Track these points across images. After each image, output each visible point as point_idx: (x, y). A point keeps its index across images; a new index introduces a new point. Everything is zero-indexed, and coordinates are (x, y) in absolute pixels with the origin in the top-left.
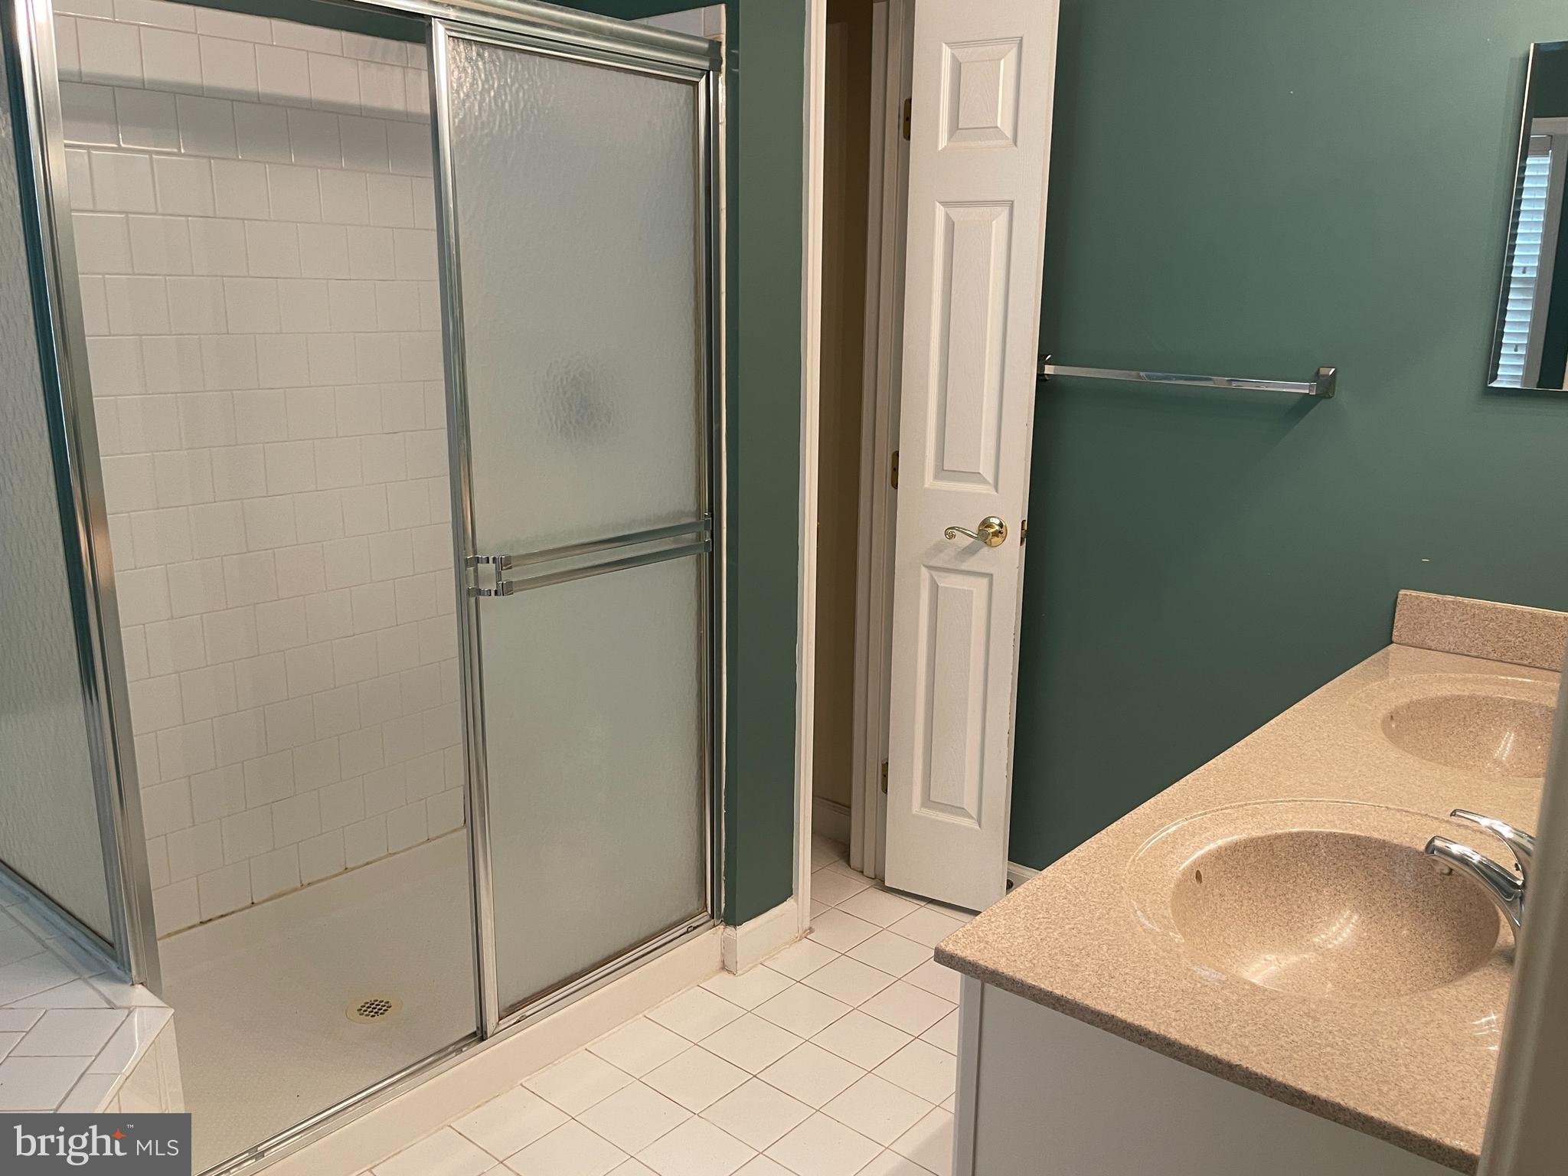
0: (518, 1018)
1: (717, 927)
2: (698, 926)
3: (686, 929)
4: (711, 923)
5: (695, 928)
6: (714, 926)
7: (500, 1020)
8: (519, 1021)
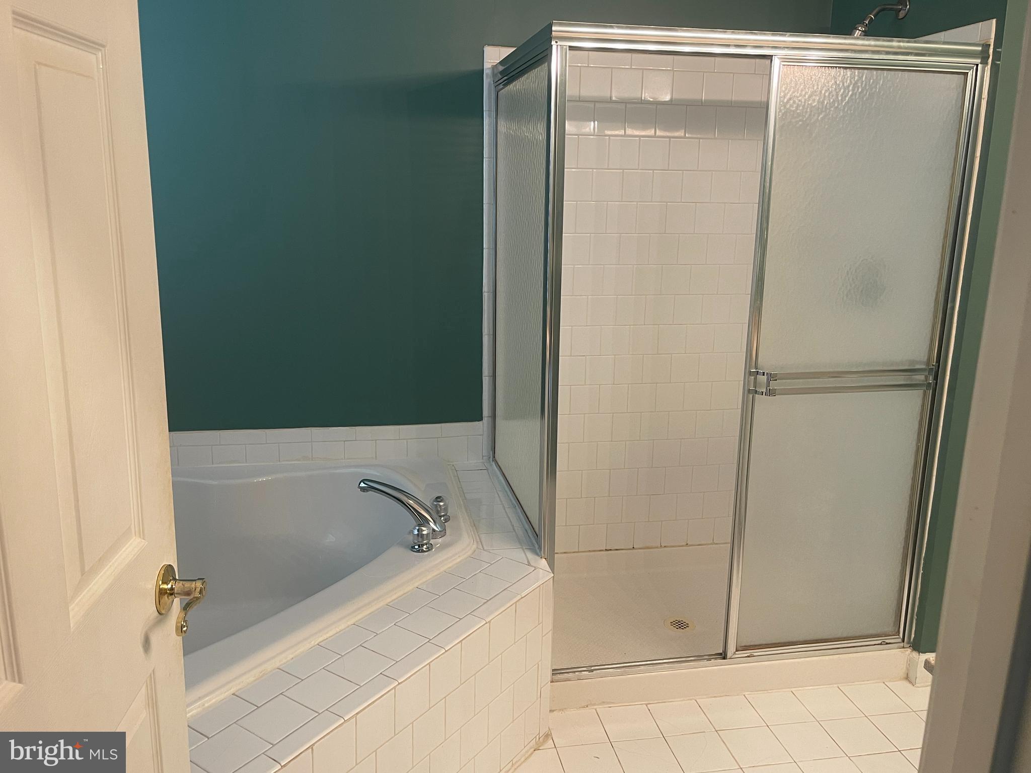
0: (749, 654)
1: (905, 649)
2: (890, 643)
3: (880, 642)
4: (902, 645)
5: (887, 644)
6: (903, 647)
7: (736, 651)
8: (749, 657)
